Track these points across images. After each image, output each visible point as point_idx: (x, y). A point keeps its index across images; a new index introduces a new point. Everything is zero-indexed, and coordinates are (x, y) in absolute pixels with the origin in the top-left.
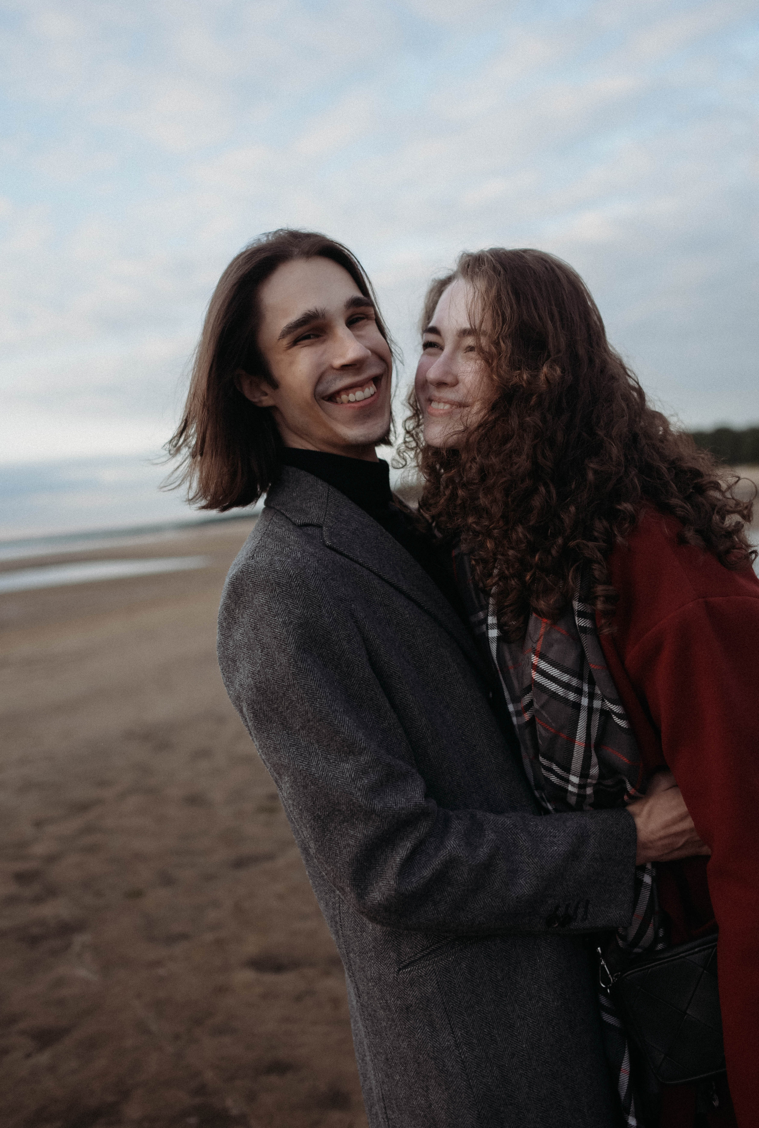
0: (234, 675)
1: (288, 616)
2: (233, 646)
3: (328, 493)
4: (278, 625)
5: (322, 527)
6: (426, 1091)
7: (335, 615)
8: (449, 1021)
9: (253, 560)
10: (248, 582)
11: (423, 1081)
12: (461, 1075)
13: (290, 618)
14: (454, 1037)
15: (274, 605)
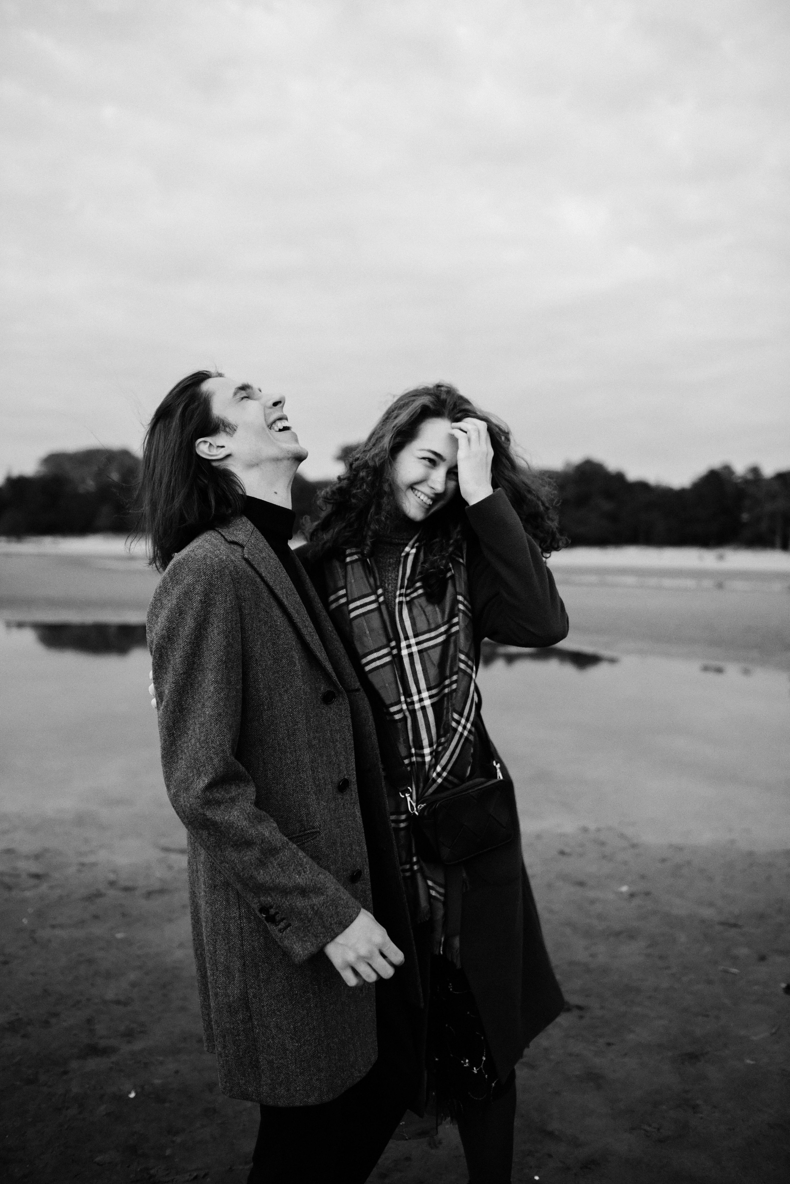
0: (154, 626)
1: (204, 597)
2: (160, 607)
3: (253, 530)
4: (196, 601)
5: (244, 548)
6: (215, 942)
7: (233, 604)
8: (239, 901)
9: (193, 553)
10: (186, 567)
11: (214, 935)
12: (239, 936)
13: (206, 598)
14: (240, 912)
15: (197, 587)
